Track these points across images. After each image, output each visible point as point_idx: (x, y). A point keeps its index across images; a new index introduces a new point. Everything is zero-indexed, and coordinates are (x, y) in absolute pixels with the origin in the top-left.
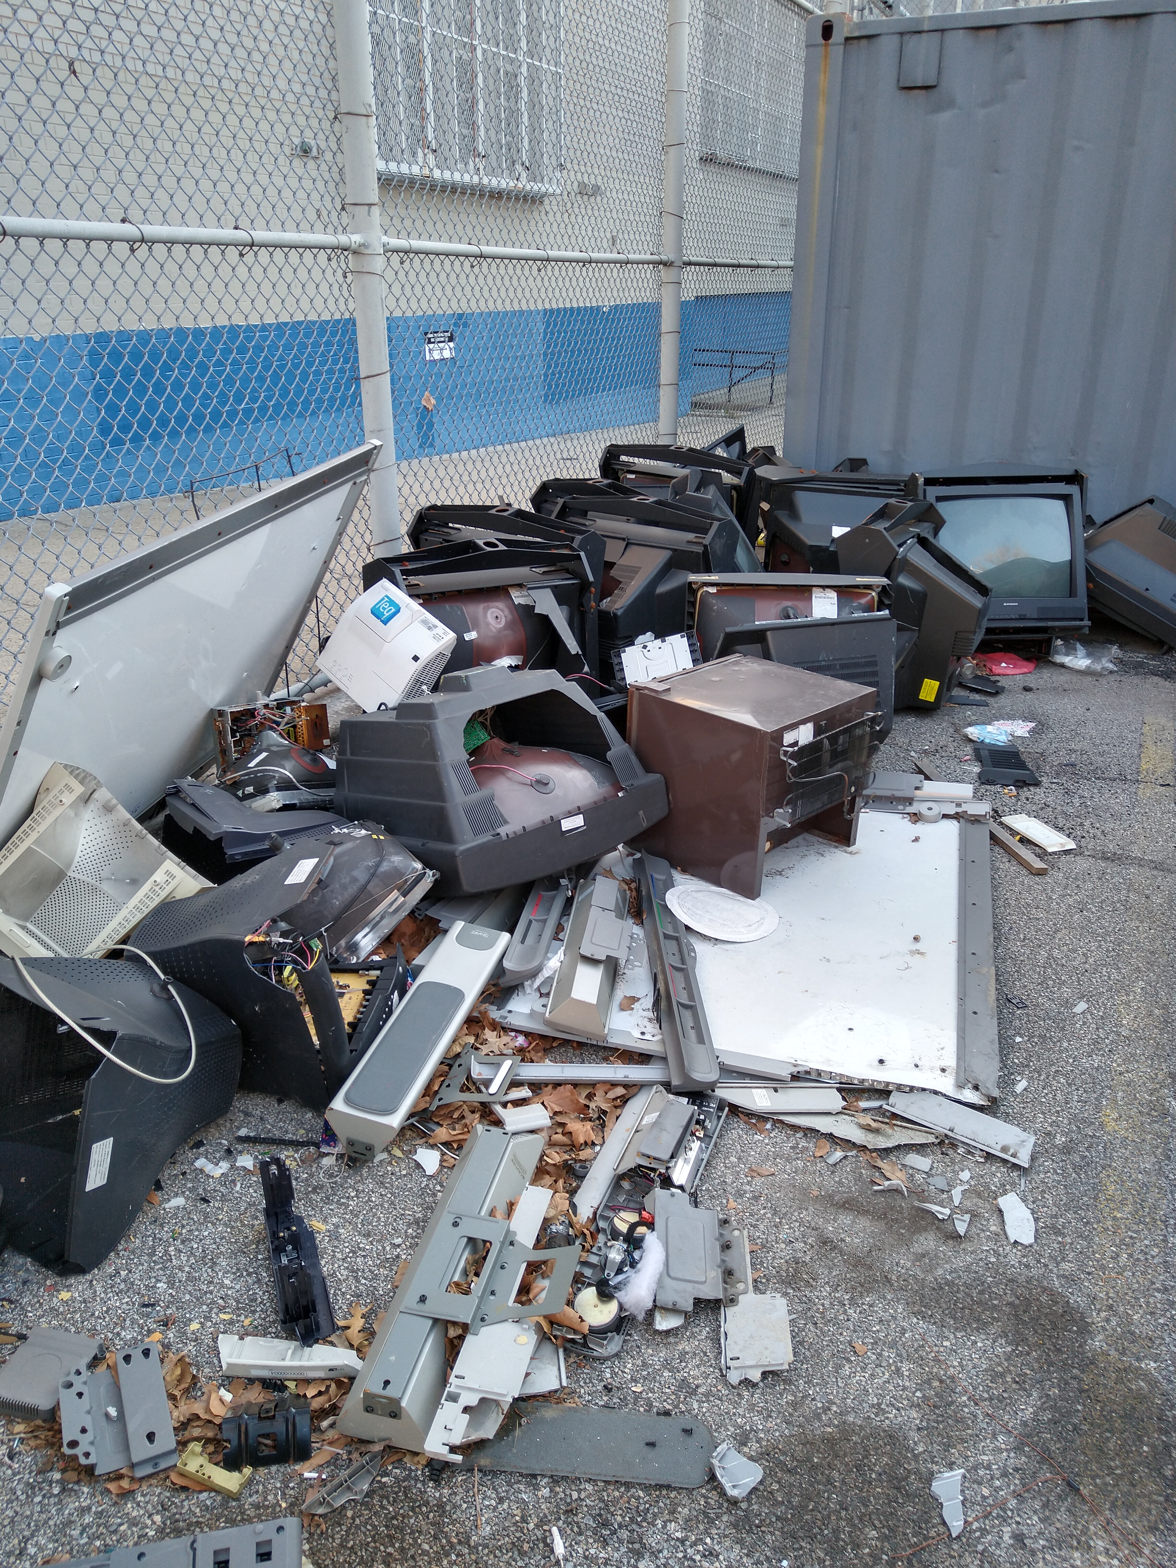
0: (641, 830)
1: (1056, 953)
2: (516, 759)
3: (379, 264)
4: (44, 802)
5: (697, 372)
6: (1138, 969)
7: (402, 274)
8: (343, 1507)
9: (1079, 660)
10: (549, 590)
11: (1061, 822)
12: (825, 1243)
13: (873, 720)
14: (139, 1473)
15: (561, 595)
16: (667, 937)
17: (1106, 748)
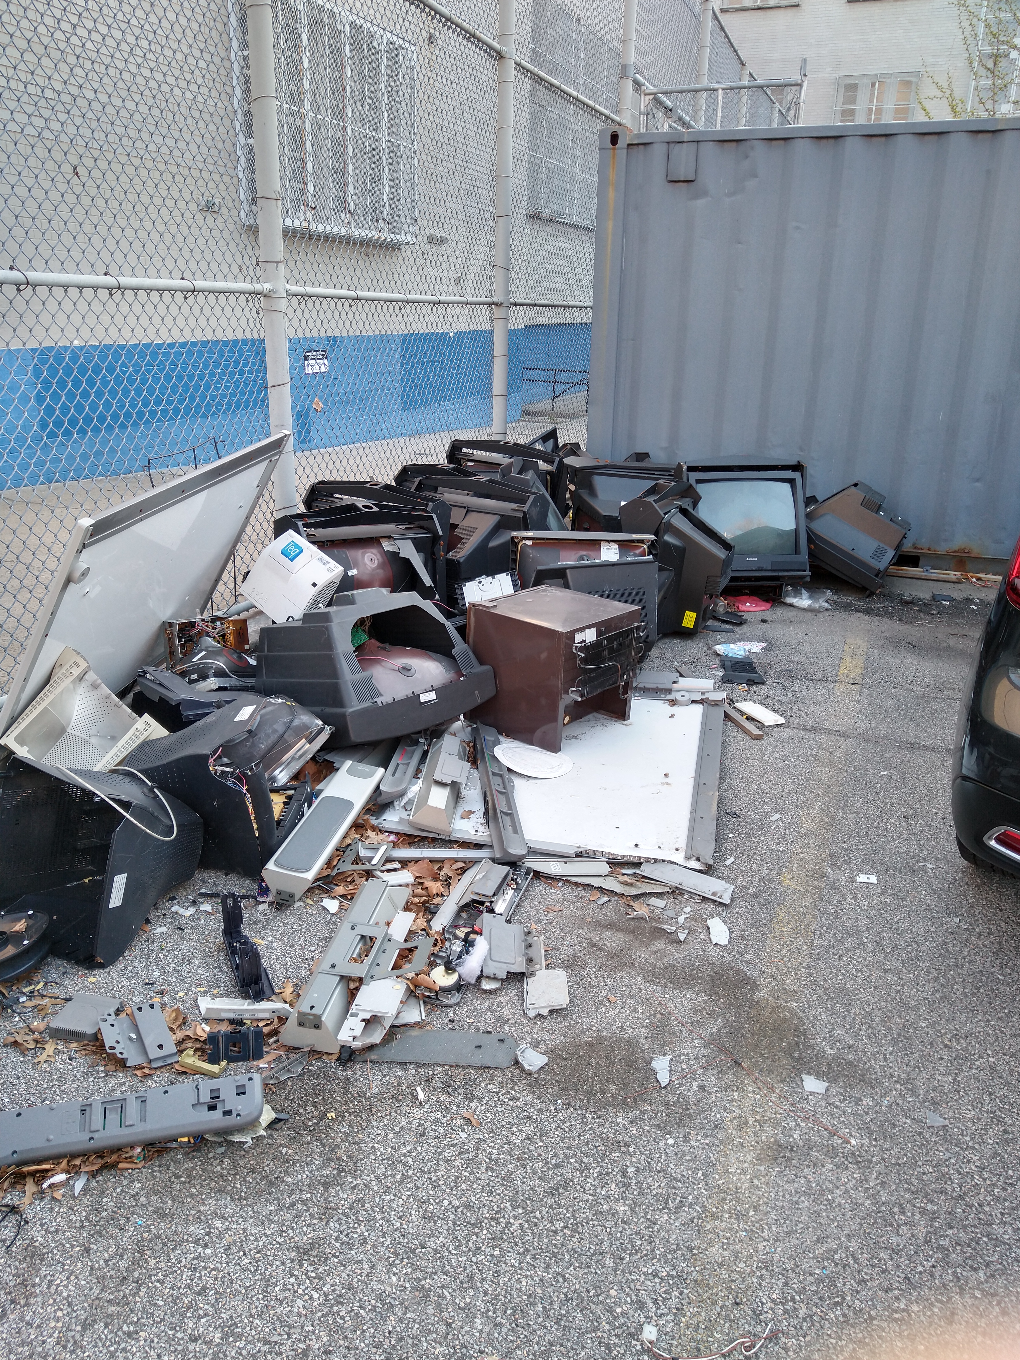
0: (477, 704)
1: (763, 786)
2: (389, 654)
3: (283, 304)
4: (58, 673)
5: (527, 385)
6: (818, 795)
7: (299, 311)
8: (285, 1081)
9: (804, 601)
10: (410, 541)
11: (777, 706)
12: (593, 946)
13: (638, 628)
14: (154, 1065)
15: (419, 545)
16: (494, 774)
17: (816, 660)
